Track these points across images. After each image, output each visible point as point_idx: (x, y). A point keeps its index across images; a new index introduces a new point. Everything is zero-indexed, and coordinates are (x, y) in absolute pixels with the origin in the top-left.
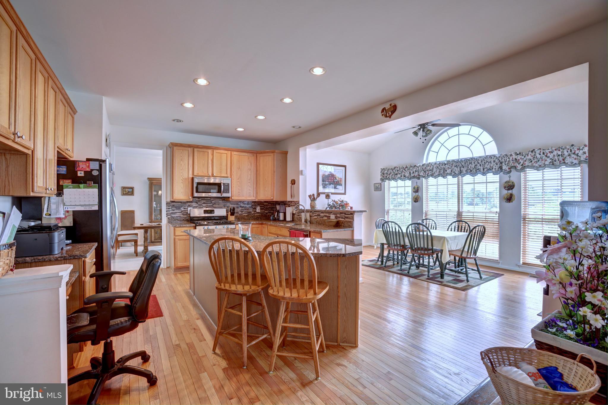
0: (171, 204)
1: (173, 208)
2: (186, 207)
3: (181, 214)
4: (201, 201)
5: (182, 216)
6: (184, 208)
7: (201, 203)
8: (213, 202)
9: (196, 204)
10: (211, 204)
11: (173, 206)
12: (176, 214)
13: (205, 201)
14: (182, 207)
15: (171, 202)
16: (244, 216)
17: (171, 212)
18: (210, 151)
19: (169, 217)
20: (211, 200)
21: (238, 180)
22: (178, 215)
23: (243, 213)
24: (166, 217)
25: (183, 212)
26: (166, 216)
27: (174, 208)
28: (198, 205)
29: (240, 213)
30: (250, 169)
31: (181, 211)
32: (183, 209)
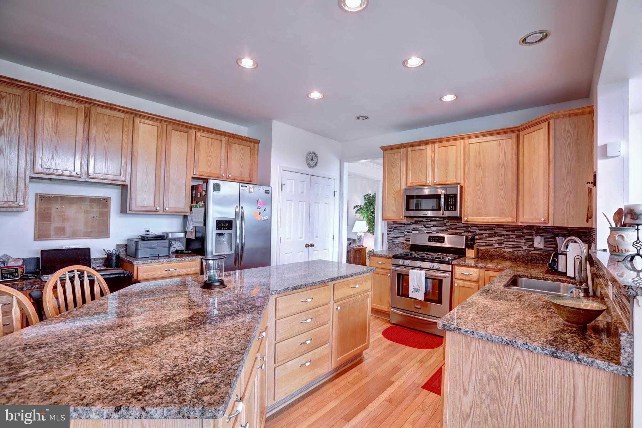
0: (393, 225)
1: (394, 231)
2: (410, 230)
3: (403, 239)
4: (429, 223)
5: (405, 242)
6: (408, 232)
7: (430, 226)
8: (448, 224)
9: (423, 226)
10: (445, 228)
11: (395, 228)
12: (398, 239)
13: (435, 223)
14: (406, 230)
15: (393, 223)
16: (505, 252)
17: (392, 236)
18: (429, 147)
19: (390, 241)
20: (445, 221)
21: (478, 188)
22: (400, 240)
23: (503, 246)
24: (387, 242)
25: (406, 237)
26: (386, 240)
27: (396, 231)
28: (425, 229)
29: (496, 246)
30: (503, 165)
31: (403, 236)
32: (406, 233)
